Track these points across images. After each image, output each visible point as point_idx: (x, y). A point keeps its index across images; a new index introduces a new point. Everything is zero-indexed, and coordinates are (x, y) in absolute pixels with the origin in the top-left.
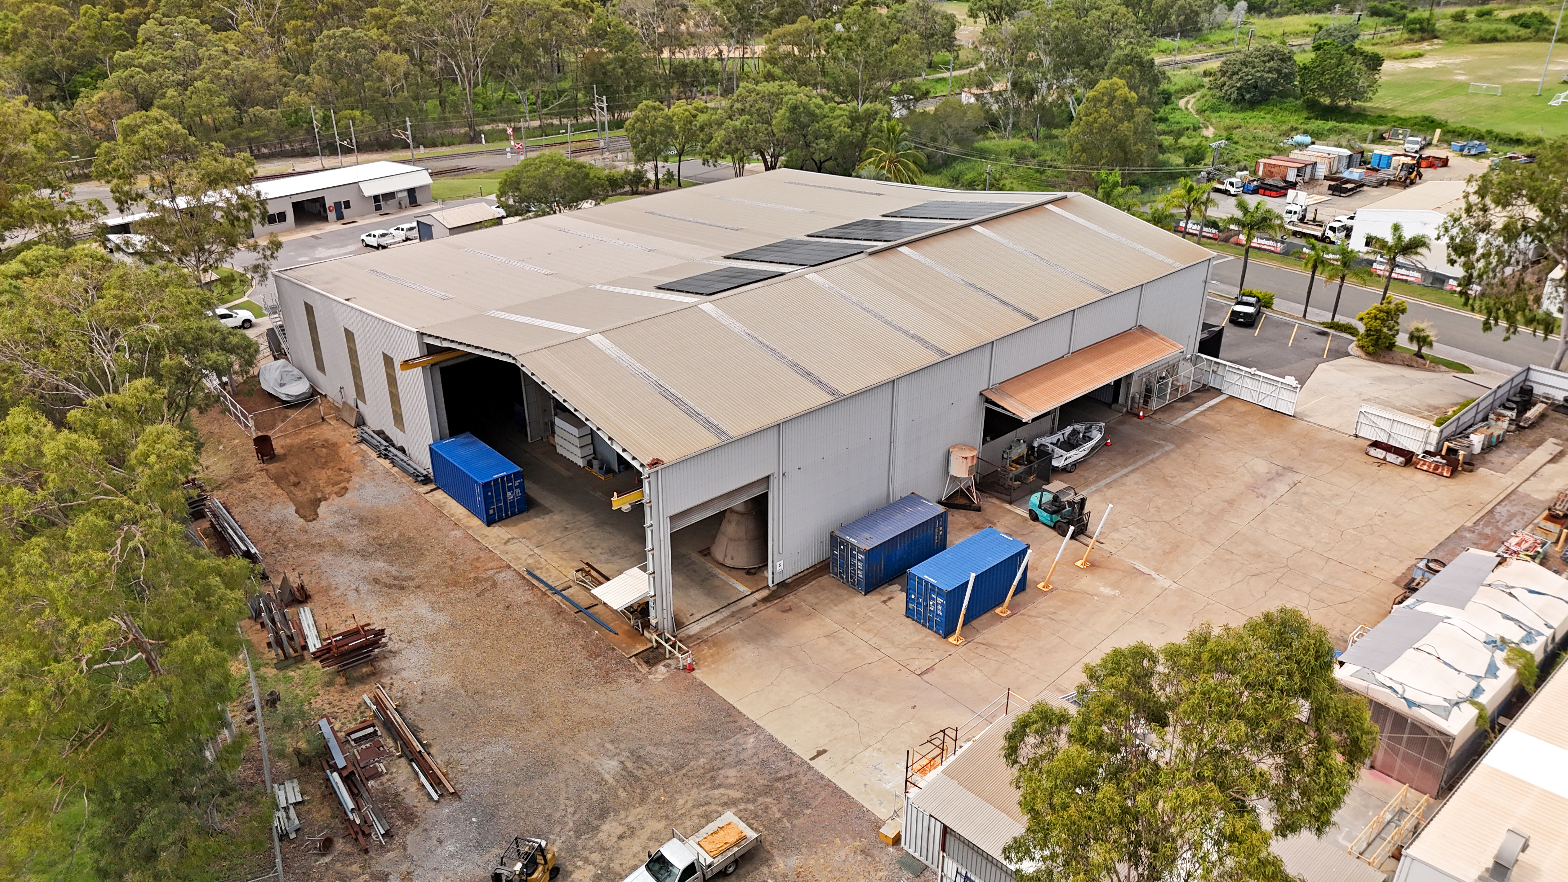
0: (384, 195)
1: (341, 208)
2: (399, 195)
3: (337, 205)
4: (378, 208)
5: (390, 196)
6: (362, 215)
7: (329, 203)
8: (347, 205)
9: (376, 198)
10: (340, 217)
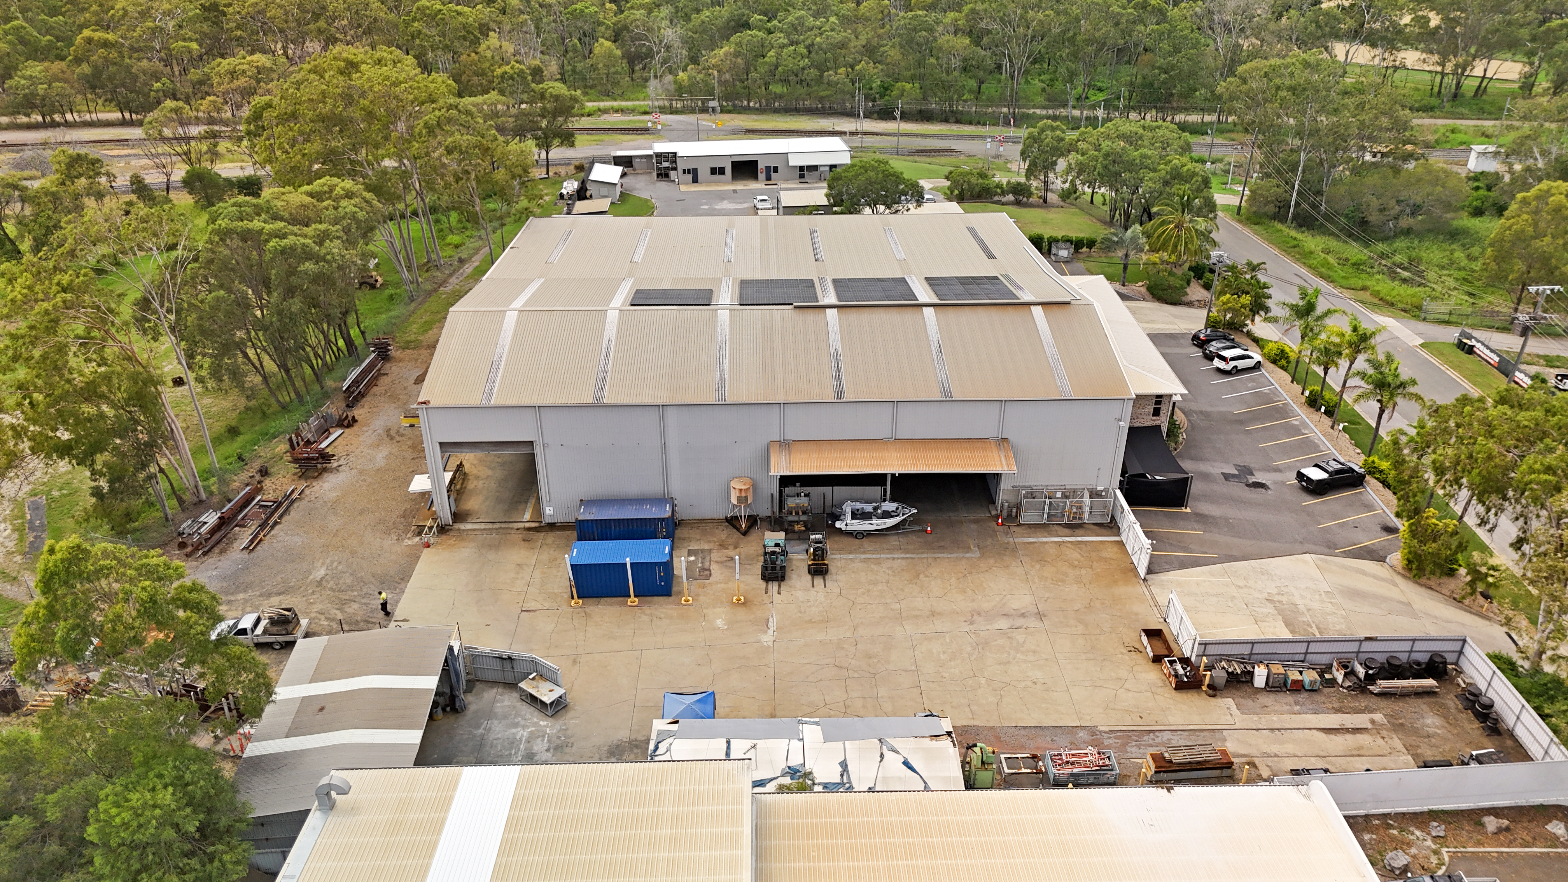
0: (808, 167)
1: (772, 171)
2: (822, 169)
3: (768, 168)
4: (802, 176)
5: (814, 168)
6: (787, 180)
7: (761, 166)
8: (776, 169)
9: (801, 168)
10: (769, 178)
